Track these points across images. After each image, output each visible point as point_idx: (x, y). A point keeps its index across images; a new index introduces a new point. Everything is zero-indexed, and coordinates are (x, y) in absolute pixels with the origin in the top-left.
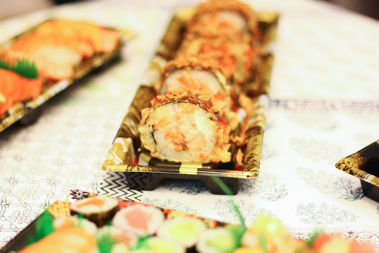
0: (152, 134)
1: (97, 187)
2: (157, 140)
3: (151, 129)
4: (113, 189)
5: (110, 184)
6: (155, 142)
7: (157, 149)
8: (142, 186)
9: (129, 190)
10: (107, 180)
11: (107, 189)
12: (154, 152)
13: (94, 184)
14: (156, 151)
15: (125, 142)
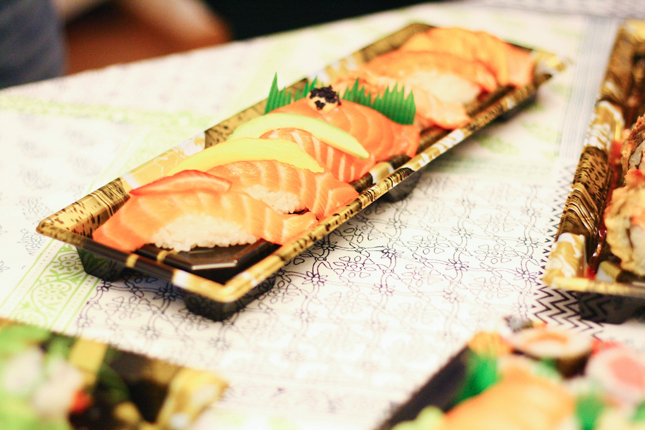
0: (628, 232)
1: (527, 311)
2: (635, 242)
3: (627, 224)
4: (555, 317)
5: (548, 309)
6: (631, 245)
7: (634, 257)
8: (601, 315)
9: (580, 320)
10: (543, 301)
11: (544, 316)
12: (627, 262)
13: (521, 307)
14: (631, 260)
15: (577, 241)
